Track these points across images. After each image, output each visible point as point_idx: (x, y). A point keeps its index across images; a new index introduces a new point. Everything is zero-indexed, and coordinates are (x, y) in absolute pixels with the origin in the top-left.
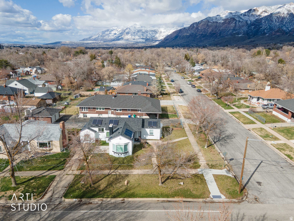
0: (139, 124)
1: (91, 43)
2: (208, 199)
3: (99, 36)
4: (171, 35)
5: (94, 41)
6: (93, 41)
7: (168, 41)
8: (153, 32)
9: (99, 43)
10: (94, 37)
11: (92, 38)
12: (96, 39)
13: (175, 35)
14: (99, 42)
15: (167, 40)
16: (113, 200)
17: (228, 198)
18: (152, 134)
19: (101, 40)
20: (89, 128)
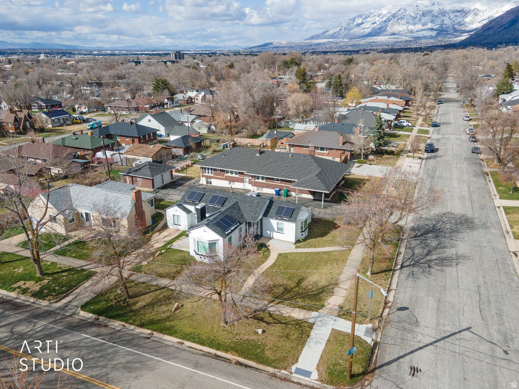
0: (257, 209)
1: (324, 44)
2: (283, 371)
3: (341, 29)
4: (501, 17)
5: (331, 40)
6: (329, 38)
7: (491, 32)
8: (458, 14)
9: (340, 42)
10: (331, 32)
11: (327, 34)
12: (335, 35)
13: (512, 17)
14: (341, 40)
15: (489, 29)
16: (139, 330)
17: (322, 381)
18: (280, 230)
19: (345, 37)
20: (180, 206)
